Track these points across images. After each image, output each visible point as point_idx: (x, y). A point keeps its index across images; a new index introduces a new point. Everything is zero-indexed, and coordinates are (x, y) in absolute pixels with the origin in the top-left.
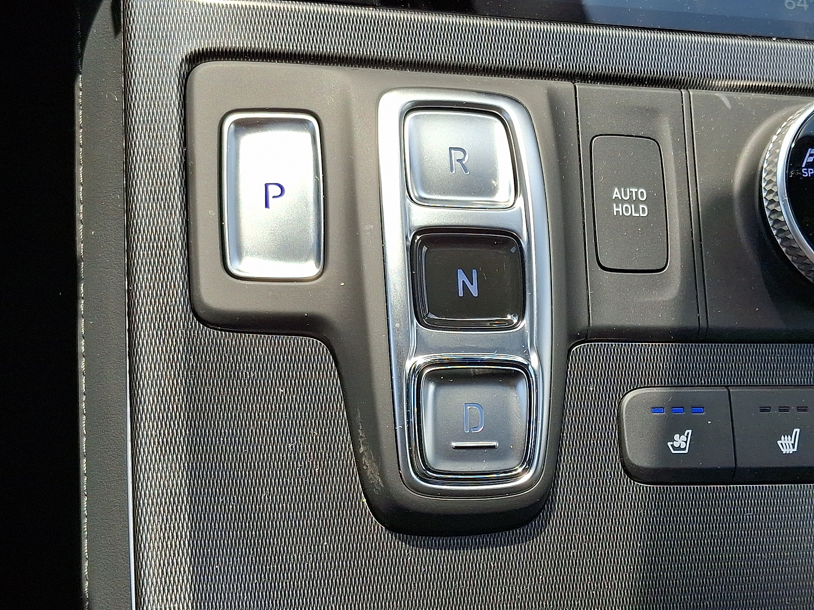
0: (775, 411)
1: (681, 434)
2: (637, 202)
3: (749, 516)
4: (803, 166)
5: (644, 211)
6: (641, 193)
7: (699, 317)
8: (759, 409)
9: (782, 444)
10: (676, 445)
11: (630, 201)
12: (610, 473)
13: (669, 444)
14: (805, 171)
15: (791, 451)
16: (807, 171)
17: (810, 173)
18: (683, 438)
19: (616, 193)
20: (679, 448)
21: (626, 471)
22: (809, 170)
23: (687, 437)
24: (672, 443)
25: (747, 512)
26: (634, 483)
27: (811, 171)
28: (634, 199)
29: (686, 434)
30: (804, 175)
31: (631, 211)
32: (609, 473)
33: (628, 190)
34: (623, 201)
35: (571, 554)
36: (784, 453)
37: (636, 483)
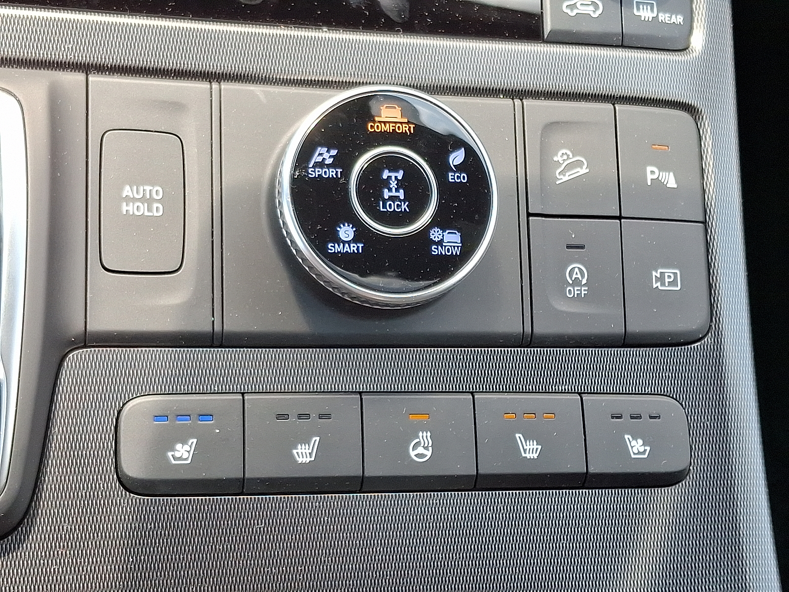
0: (293, 419)
1: (184, 442)
2: (150, 201)
3: (260, 528)
4: (311, 165)
5: (158, 210)
6: (157, 192)
7: (213, 322)
8: (275, 416)
9: (297, 453)
10: (178, 455)
11: (142, 200)
12: (103, 485)
13: (170, 454)
14: (312, 171)
15: (308, 460)
16: (314, 171)
17: (317, 173)
18: (187, 447)
19: (127, 191)
20: (180, 459)
21: (121, 483)
22: (317, 170)
23: (190, 447)
24: (173, 453)
25: (258, 524)
26: (130, 495)
27: (318, 171)
28: (148, 197)
29: (190, 444)
30: (310, 176)
31: (143, 210)
32: (101, 485)
33: (142, 188)
34: (134, 200)
35: (52, 570)
36: (300, 462)
37: (132, 495)
